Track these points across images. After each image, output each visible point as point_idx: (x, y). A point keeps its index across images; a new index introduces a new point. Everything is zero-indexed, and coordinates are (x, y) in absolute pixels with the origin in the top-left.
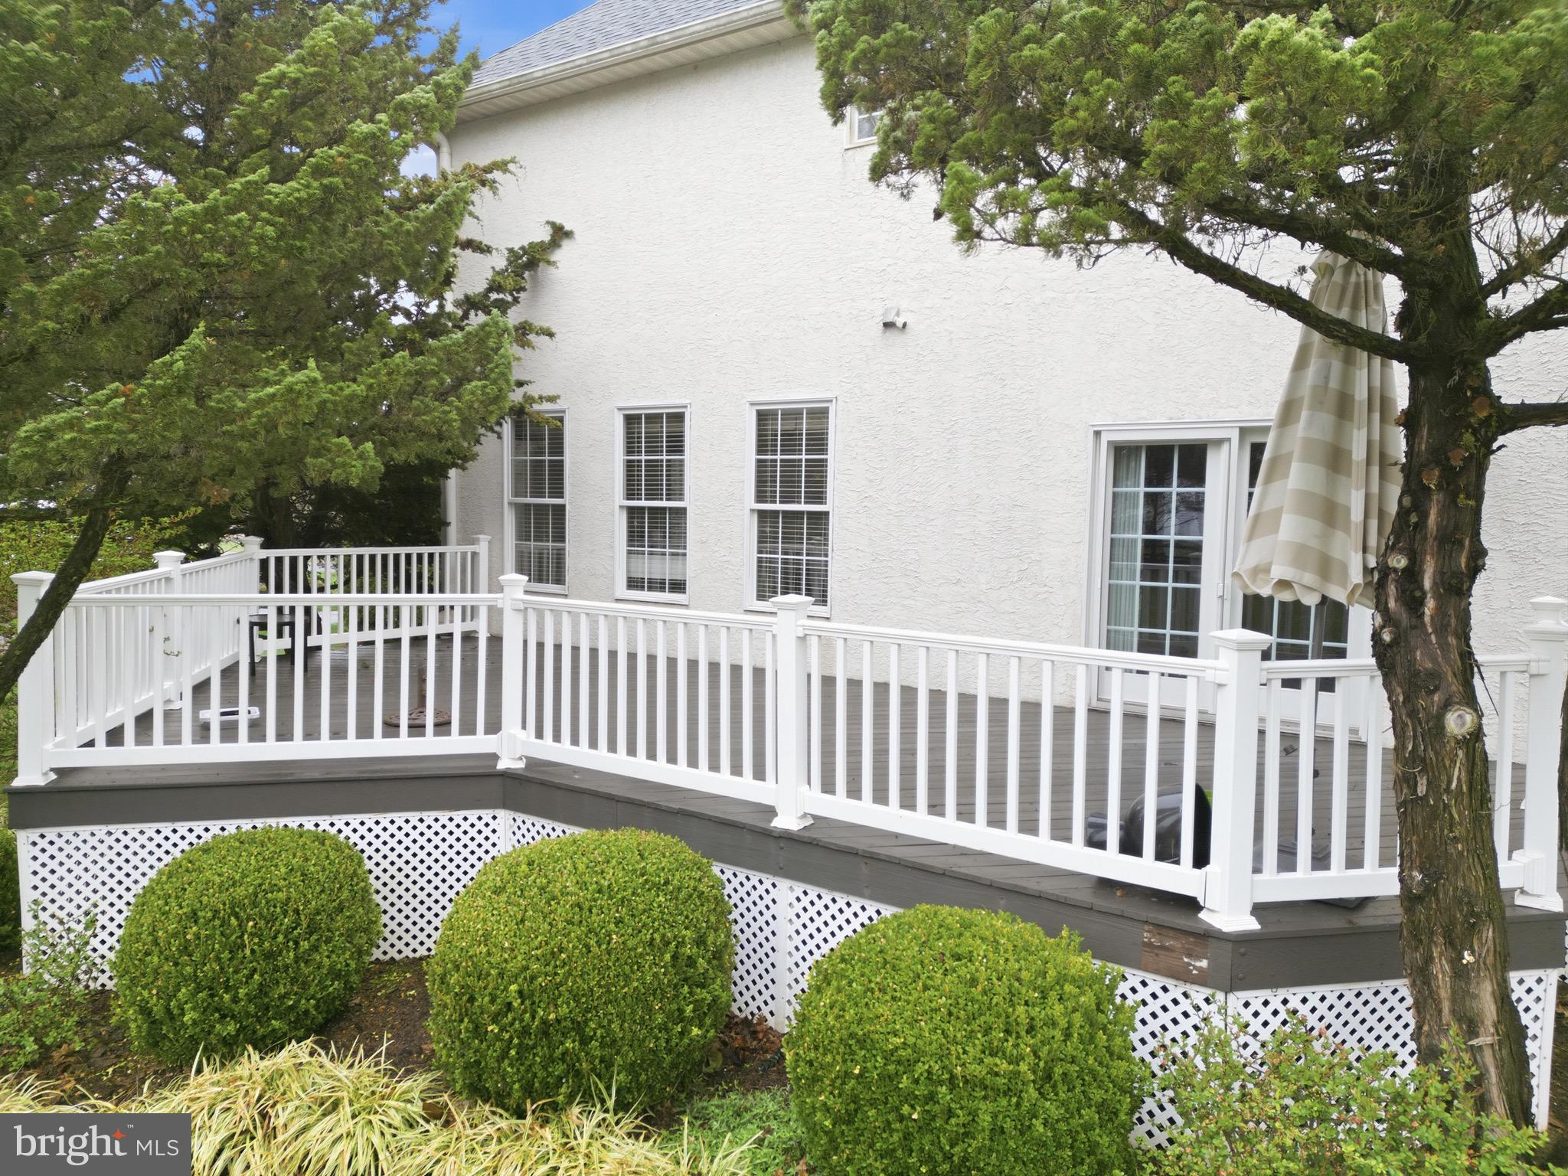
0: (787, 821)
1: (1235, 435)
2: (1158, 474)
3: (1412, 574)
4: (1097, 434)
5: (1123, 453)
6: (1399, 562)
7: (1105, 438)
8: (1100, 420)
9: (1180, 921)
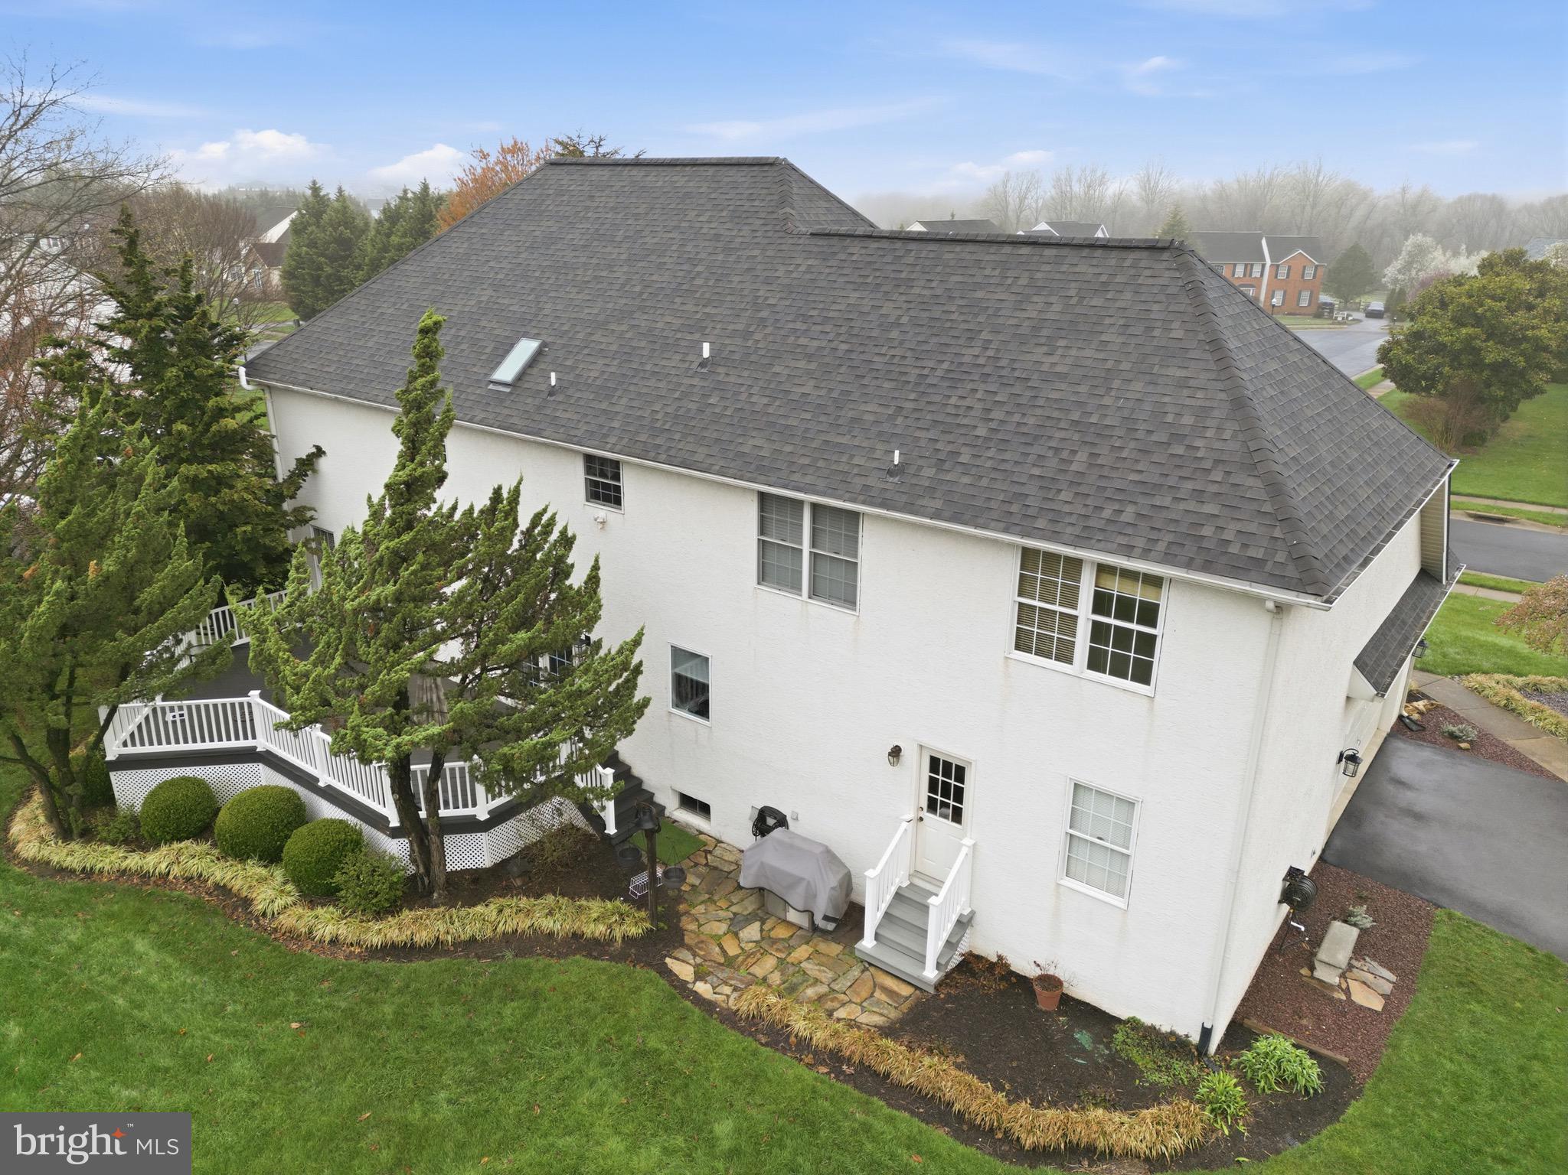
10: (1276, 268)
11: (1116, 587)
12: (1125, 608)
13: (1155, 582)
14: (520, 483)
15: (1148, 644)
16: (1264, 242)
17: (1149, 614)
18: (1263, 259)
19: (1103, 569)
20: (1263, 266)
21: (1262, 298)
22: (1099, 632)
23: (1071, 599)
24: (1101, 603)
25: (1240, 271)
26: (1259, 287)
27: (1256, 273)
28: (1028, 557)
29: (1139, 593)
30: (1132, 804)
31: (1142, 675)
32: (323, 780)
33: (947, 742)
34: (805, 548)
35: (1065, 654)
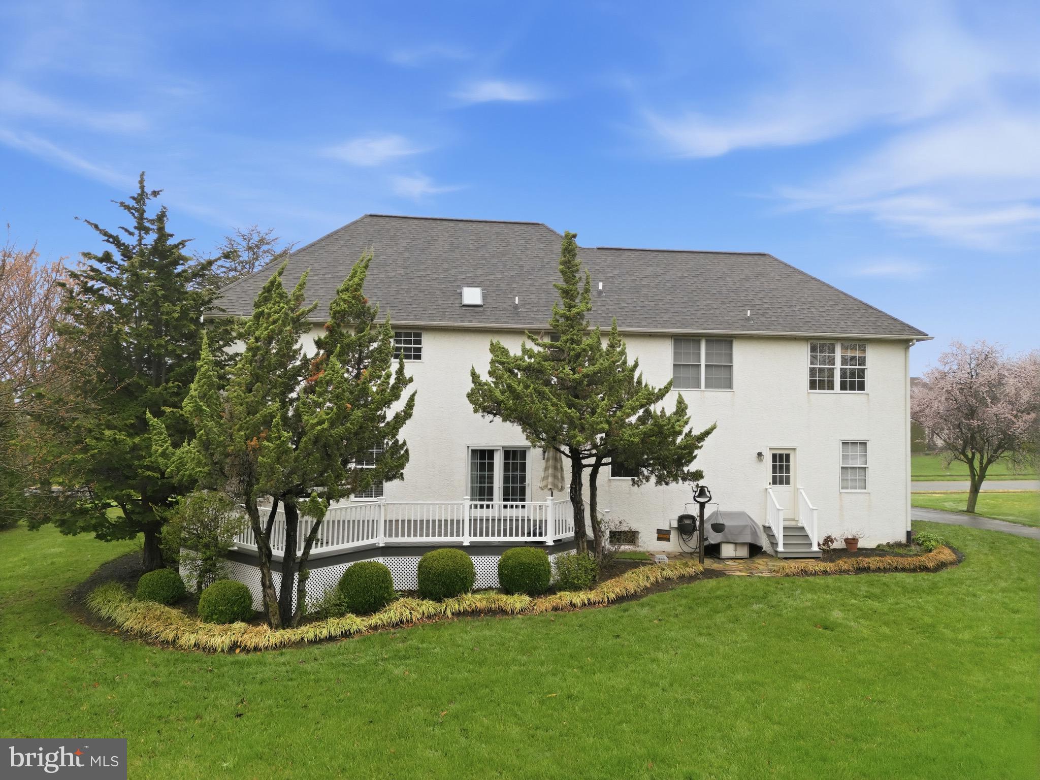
0: (466, 543)
1: (501, 449)
2: (483, 457)
3: (576, 488)
4: (468, 447)
5: (474, 451)
6: (574, 486)
7: (470, 448)
8: (469, 443)
9: (542, 545)
11: (850, 353)
12: (854, 361)
13: (863, 346)
15: (862, 374)
17: (863, 361)
19: (844, 343)
22: (843, 373)
23: (832, 361)
24: (844, 361)
28: (814, 347)
29: (859, 352)
30: (864, 444)
31: (861, 387)
32: (466, 540)
33: (782, 443)
34: (703, 363)
35: (831, 386)
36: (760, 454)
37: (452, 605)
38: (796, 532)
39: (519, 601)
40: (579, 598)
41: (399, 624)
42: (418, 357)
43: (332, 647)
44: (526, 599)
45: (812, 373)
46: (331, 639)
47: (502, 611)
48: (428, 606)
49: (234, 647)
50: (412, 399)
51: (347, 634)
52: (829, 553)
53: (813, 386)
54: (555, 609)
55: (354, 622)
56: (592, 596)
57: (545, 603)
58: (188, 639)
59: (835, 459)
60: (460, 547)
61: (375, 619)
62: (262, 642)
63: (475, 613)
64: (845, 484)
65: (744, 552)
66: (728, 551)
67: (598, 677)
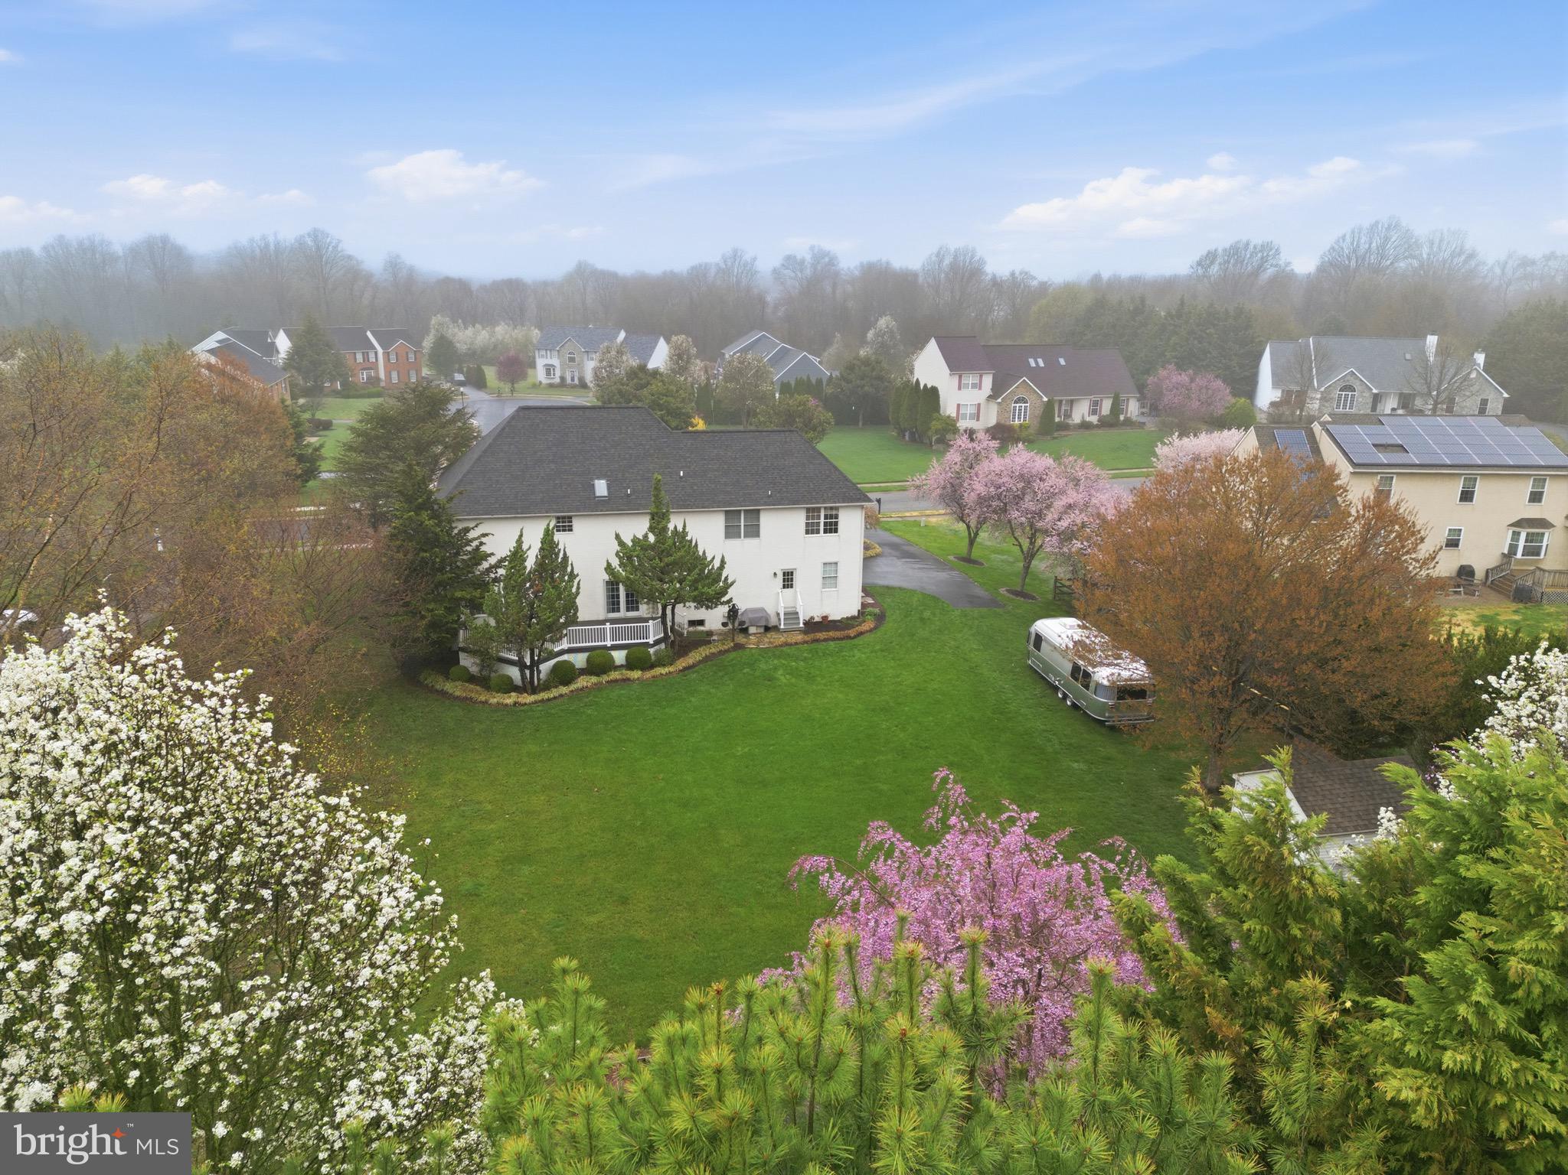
0: (608, 645)
9: (647, 644)
10: (387, 355)
11: (829, 513)
12: (831, 517)
13: (837, 509)
14: (521, 536)
15: (836, 524)
16: (369, 334)
17: (836, 517)
18: (373, 347)
19: (825, 508)
20: (376, 353)
21: (382, 375)
22: (825, 524)
23: (819, 517)
24: (826, 517)
25: (359, 358)
26: (377, 369)
27: (372, 359)
28: (808, 510)
29: (834, 513)
30: (836, 563)
31: (836, 531)
32: (609, 643)
33: (788, 567)
34: (742, 524)
35: (818, 532)
36: (775, 574)
37: (605, 678)
38: (792, 615)
39: (636, 674)
40: (664, 670)
41: (582, 689)
42: (571, 530)
43: (555, 702)
44: (640, 672)
45: (807, 524)
46: (555, 698)
47: (629, 679)
48: (594, 679)
49: (515, 703)
50: (578, 584)
51: (561, 696)
52: (811, 626)
53: (807, 532)
54: (653, 677)
55: (564, 690)
56: (671, 669)
57: (649, 674)
58: (494, 701)
59: (818, 572)
60: (605, 647)
61: (573, 687)
62: (528, 701)
63: (616, 681)
64: (824, 586)
65: (762, 630)
66: (752, 630)
67: (667, 710)
